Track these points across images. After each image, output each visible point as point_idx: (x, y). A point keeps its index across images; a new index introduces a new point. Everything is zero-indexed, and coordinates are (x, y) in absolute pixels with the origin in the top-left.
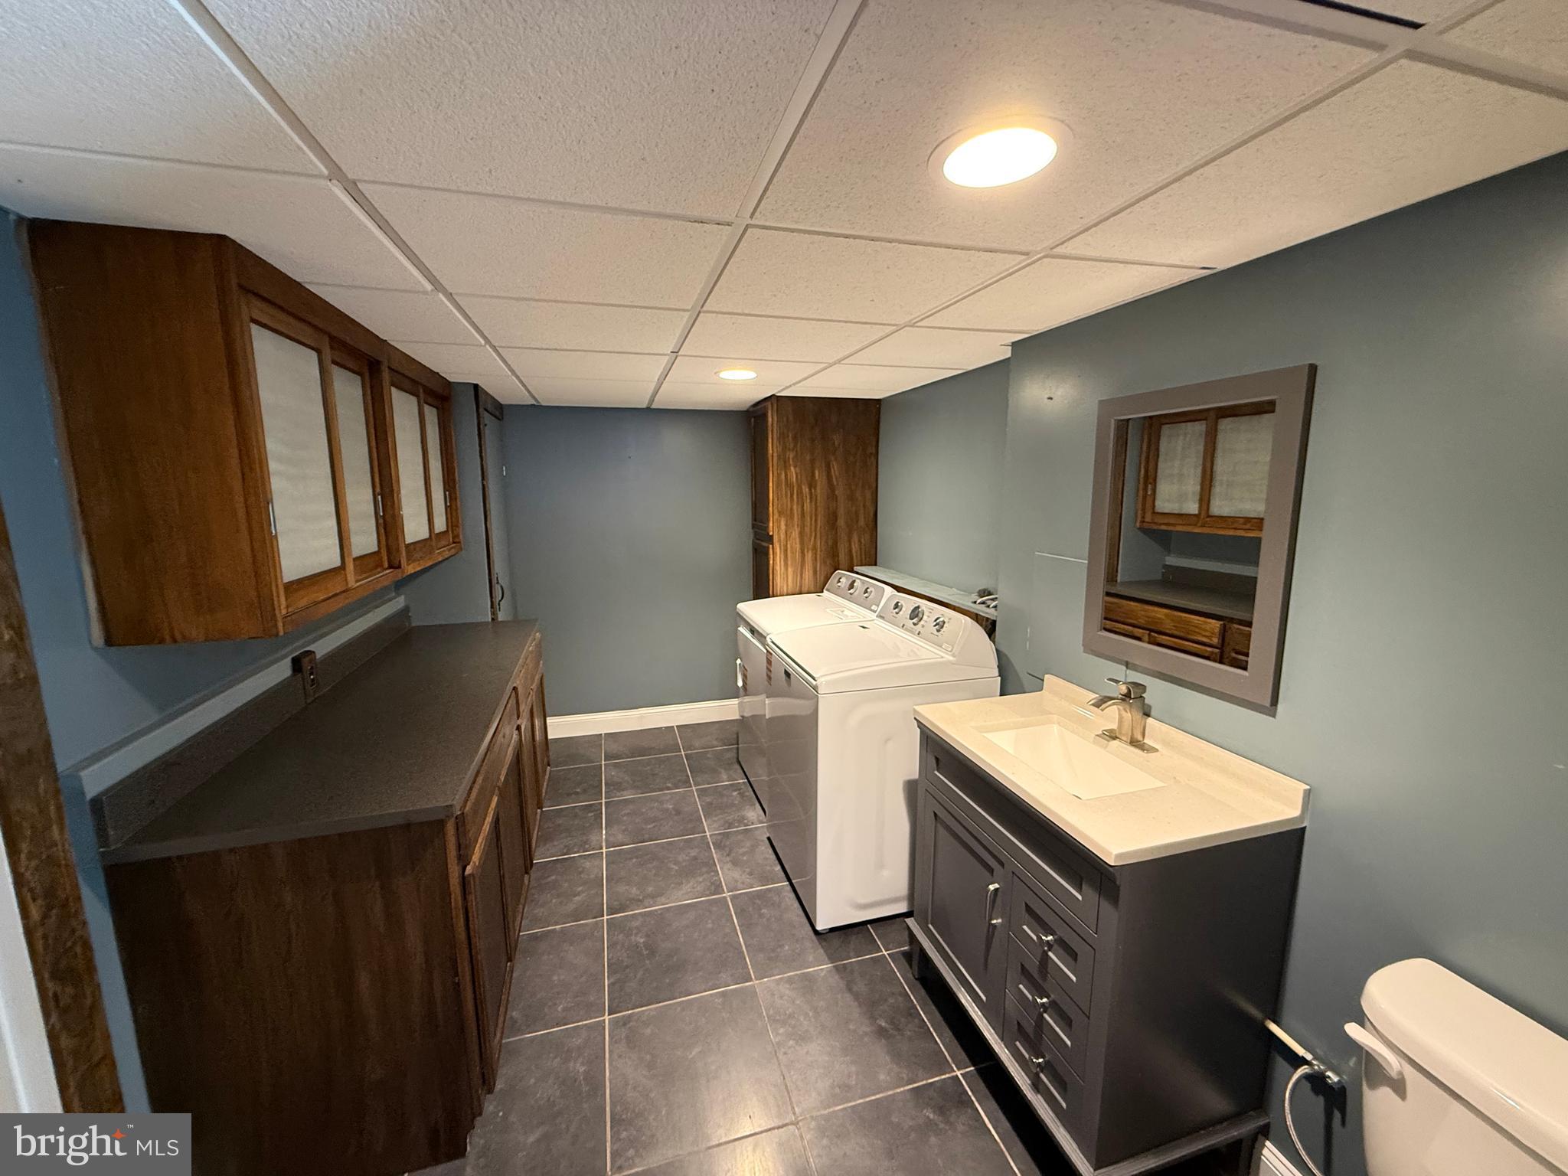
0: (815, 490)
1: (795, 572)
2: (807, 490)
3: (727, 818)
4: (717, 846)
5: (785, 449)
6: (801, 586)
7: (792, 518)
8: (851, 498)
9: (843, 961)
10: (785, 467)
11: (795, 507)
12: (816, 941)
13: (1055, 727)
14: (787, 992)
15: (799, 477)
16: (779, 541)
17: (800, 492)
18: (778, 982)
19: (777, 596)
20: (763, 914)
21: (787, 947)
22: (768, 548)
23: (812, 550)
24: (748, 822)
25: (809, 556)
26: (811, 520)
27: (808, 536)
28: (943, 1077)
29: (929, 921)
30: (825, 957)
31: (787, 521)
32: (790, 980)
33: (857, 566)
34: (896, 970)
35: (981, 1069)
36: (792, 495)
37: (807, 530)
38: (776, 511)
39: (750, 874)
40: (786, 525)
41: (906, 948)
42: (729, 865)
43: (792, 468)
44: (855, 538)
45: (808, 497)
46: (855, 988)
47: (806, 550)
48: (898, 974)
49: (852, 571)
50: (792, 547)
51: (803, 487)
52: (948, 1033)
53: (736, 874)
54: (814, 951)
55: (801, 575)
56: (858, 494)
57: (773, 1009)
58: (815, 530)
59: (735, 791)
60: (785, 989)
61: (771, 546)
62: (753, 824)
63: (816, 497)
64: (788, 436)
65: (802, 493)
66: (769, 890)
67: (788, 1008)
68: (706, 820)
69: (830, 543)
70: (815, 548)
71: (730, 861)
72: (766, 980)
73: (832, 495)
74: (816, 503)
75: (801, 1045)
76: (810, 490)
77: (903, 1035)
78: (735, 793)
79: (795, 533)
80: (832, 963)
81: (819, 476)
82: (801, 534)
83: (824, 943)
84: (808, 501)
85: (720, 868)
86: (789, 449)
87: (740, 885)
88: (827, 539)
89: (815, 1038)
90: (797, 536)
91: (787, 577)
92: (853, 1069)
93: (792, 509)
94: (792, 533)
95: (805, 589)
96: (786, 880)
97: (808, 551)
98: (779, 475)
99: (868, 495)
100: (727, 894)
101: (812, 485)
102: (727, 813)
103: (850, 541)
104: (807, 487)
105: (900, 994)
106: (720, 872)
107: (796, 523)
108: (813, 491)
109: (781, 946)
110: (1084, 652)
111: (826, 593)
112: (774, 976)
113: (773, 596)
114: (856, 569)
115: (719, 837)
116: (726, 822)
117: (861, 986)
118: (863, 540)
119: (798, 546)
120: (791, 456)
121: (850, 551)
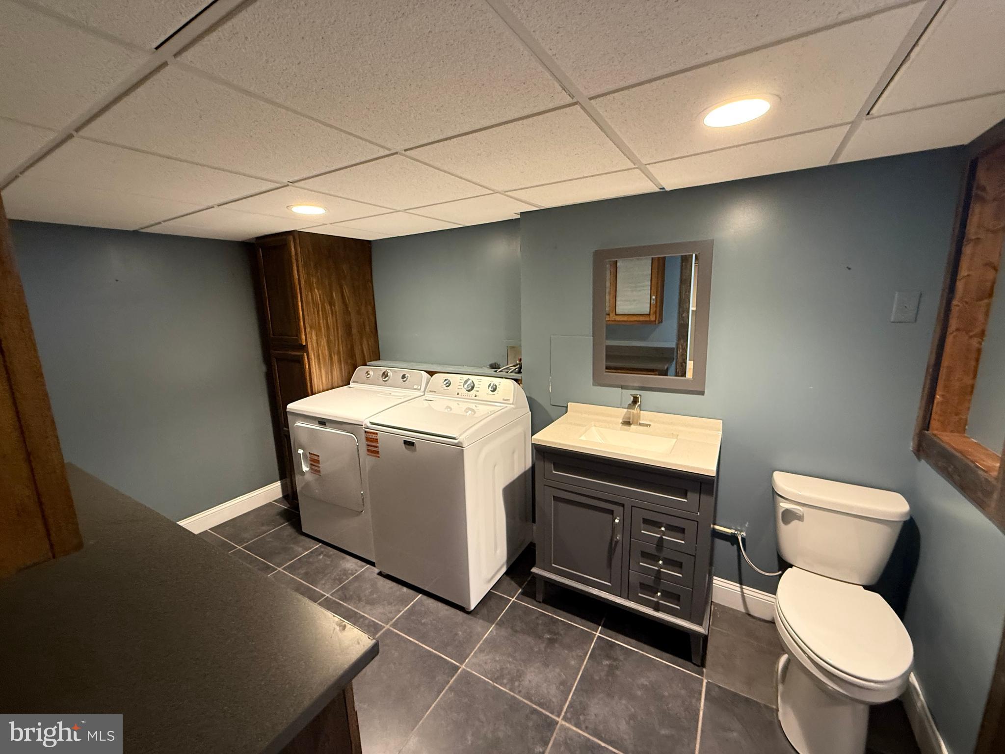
0: (334, 307)
1: (327, 373)
2: (329, 307)
3: (333, 577)
4: (345, 599)
5: (308, 274)
6: (332, 384)
7: (320, 330)
8: (359, 312)
9: (497, 619)
10: (311, 289)
11: (321, 321)
12: (472, 617)
13: (593, 428)
14: (487, 657)
15: (322, 297)
16: (313, 349)
17: (324, 310)
18: (475, 656)
19: (315, 394)
20: (424, 623)
21: (460, 633)
22: (303, 356)
23: (338, 354)
24: (352, 571)
25: (335, 358)
26: (334, 331)
27: (334, 342)
28: (594, 641)
29: (552, 561)
30: (486, 624)
31: (317, 333)
32: (481, 650)
33: (368, 362)
34: (527, 605)
35: (603, 624)
36: (318, 312)
37: (332, 338)
38: (307, 325)
39: (390, 604)
40: (317, 336)
41: (520, 590)
42: (368, 607)
43: (316, 291)
44: (365, 342)
45: (330, 312)
46: (518, 629)
47: (333, 355)
48: (529, 606)
49: (366, 365)
50: (322, 354)
51: (326, 305)
52: (577, 619)
53: (379, 609)
54: (477, 625)
55: (332, 373)
56: (363, 310)
57: (489, 674)
58: (338, 340)
59: (320, 554)
60: (483, 657)
61: (305, 354)
62: (357, 571)
63: (336, 312)
64: (310, 265)
65: (325, 311)
66: (413, 606)
67: (496, 666)
68: (316, 587)
69: (349, 347)
70: (339, 353)
71: (366, 603)
72: (467, 660)
73: (346, 311)
74: (336, 317)
75: (522, 680)
76: (331, 308)
77: (561, 635)
78: (321, 557)
79: (324, 342)
80: (494, 623)
81: (336, 296)
82: (329, 342)
83: (478, 616)
84: (331, 316)
85: (363, 612)
86: (312, 276)
87: (391, 616)
88: (347, 344)
89: (525, 671)
90: (325, 344)
91: (321, 376)
92: (557, 670)
93: (319, 323)
94: (321, 342)
95: (335, 384)
96: (416, 593)
97: (334, 355)
98: (307, 296)
99: (370, 308)
100: (387, 627)
101: (331, 304)
102: (328, 573)
103: (361, 345)
104: (328, 305)
105: (541, 616)
106: (366, 615)
107: (323, 334)
108: (333, 308)
109: (456, 634)
110: (593, 385)
111: (352, 384)
112: (469, 654)
113: (313, 394)
114: (368, 364)
115: (340, 593)
116: (334, 580)
117: (519, 625)
118: (370, 343)
119: (327, 353)
120: (314, 280)
121: (363, 351)
